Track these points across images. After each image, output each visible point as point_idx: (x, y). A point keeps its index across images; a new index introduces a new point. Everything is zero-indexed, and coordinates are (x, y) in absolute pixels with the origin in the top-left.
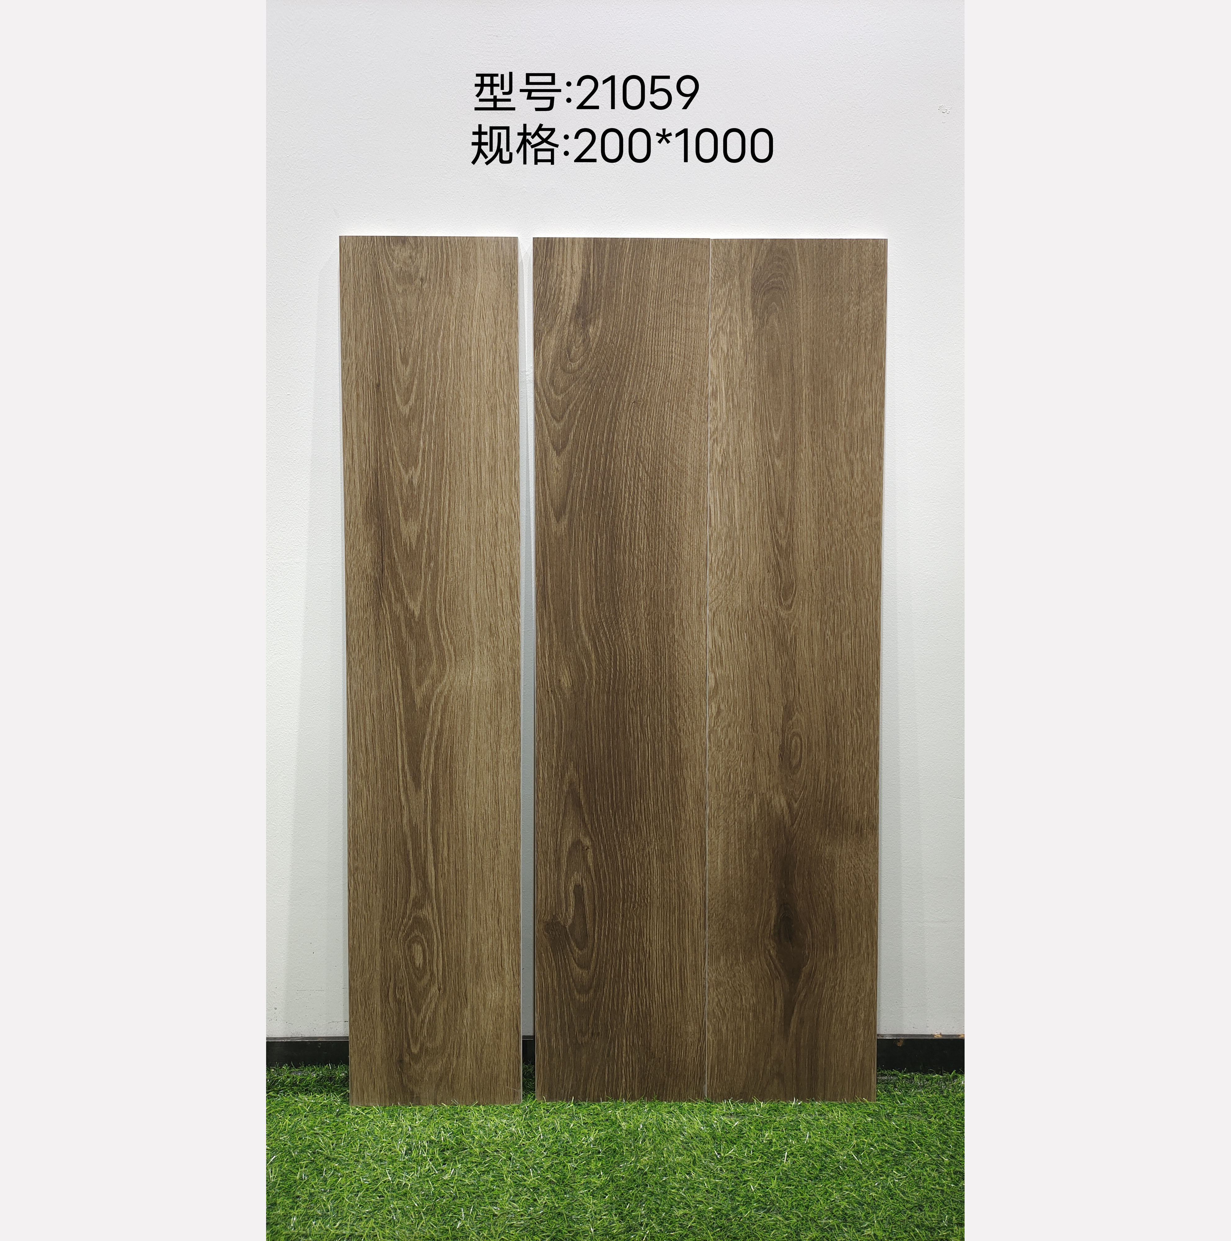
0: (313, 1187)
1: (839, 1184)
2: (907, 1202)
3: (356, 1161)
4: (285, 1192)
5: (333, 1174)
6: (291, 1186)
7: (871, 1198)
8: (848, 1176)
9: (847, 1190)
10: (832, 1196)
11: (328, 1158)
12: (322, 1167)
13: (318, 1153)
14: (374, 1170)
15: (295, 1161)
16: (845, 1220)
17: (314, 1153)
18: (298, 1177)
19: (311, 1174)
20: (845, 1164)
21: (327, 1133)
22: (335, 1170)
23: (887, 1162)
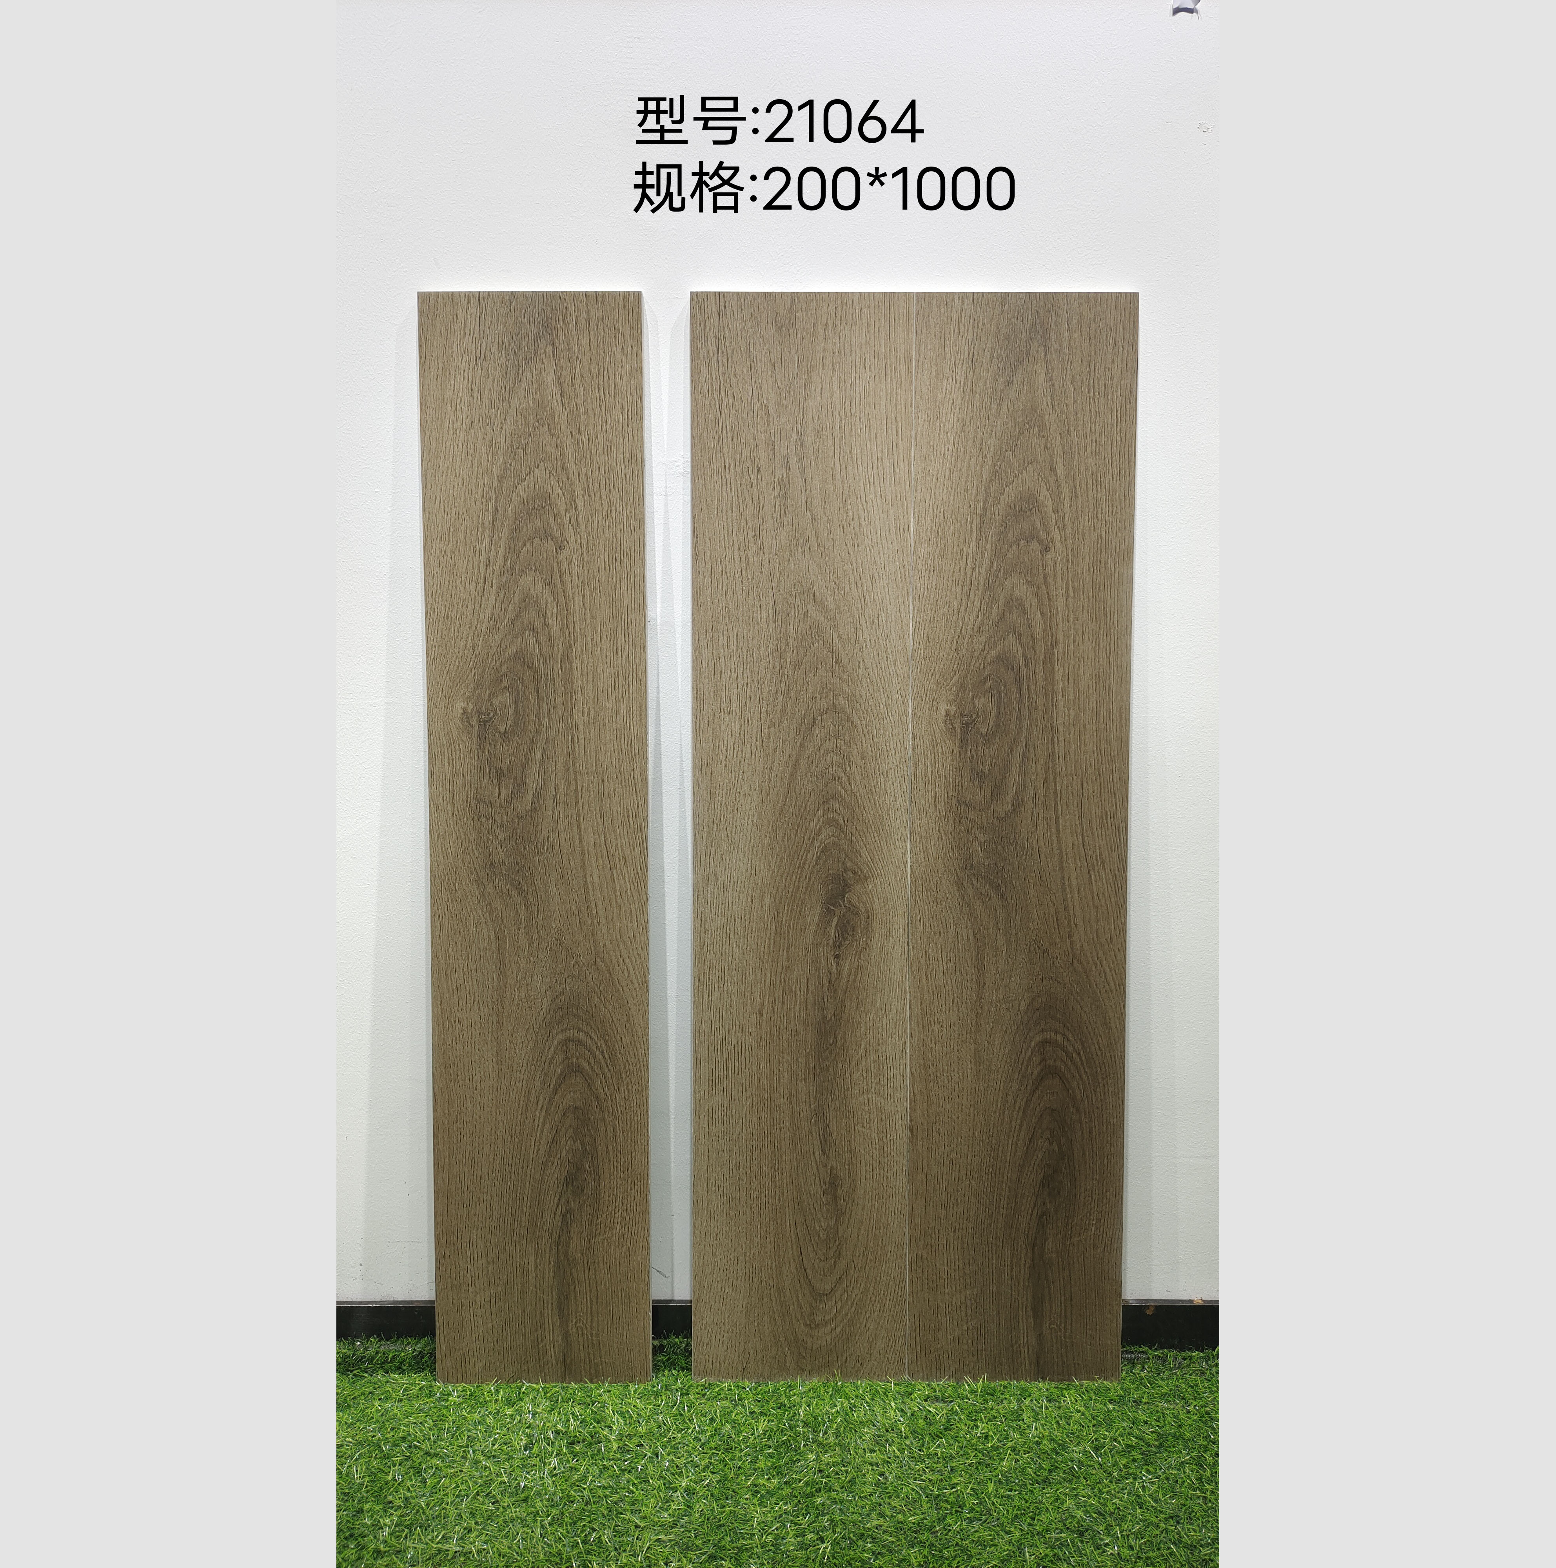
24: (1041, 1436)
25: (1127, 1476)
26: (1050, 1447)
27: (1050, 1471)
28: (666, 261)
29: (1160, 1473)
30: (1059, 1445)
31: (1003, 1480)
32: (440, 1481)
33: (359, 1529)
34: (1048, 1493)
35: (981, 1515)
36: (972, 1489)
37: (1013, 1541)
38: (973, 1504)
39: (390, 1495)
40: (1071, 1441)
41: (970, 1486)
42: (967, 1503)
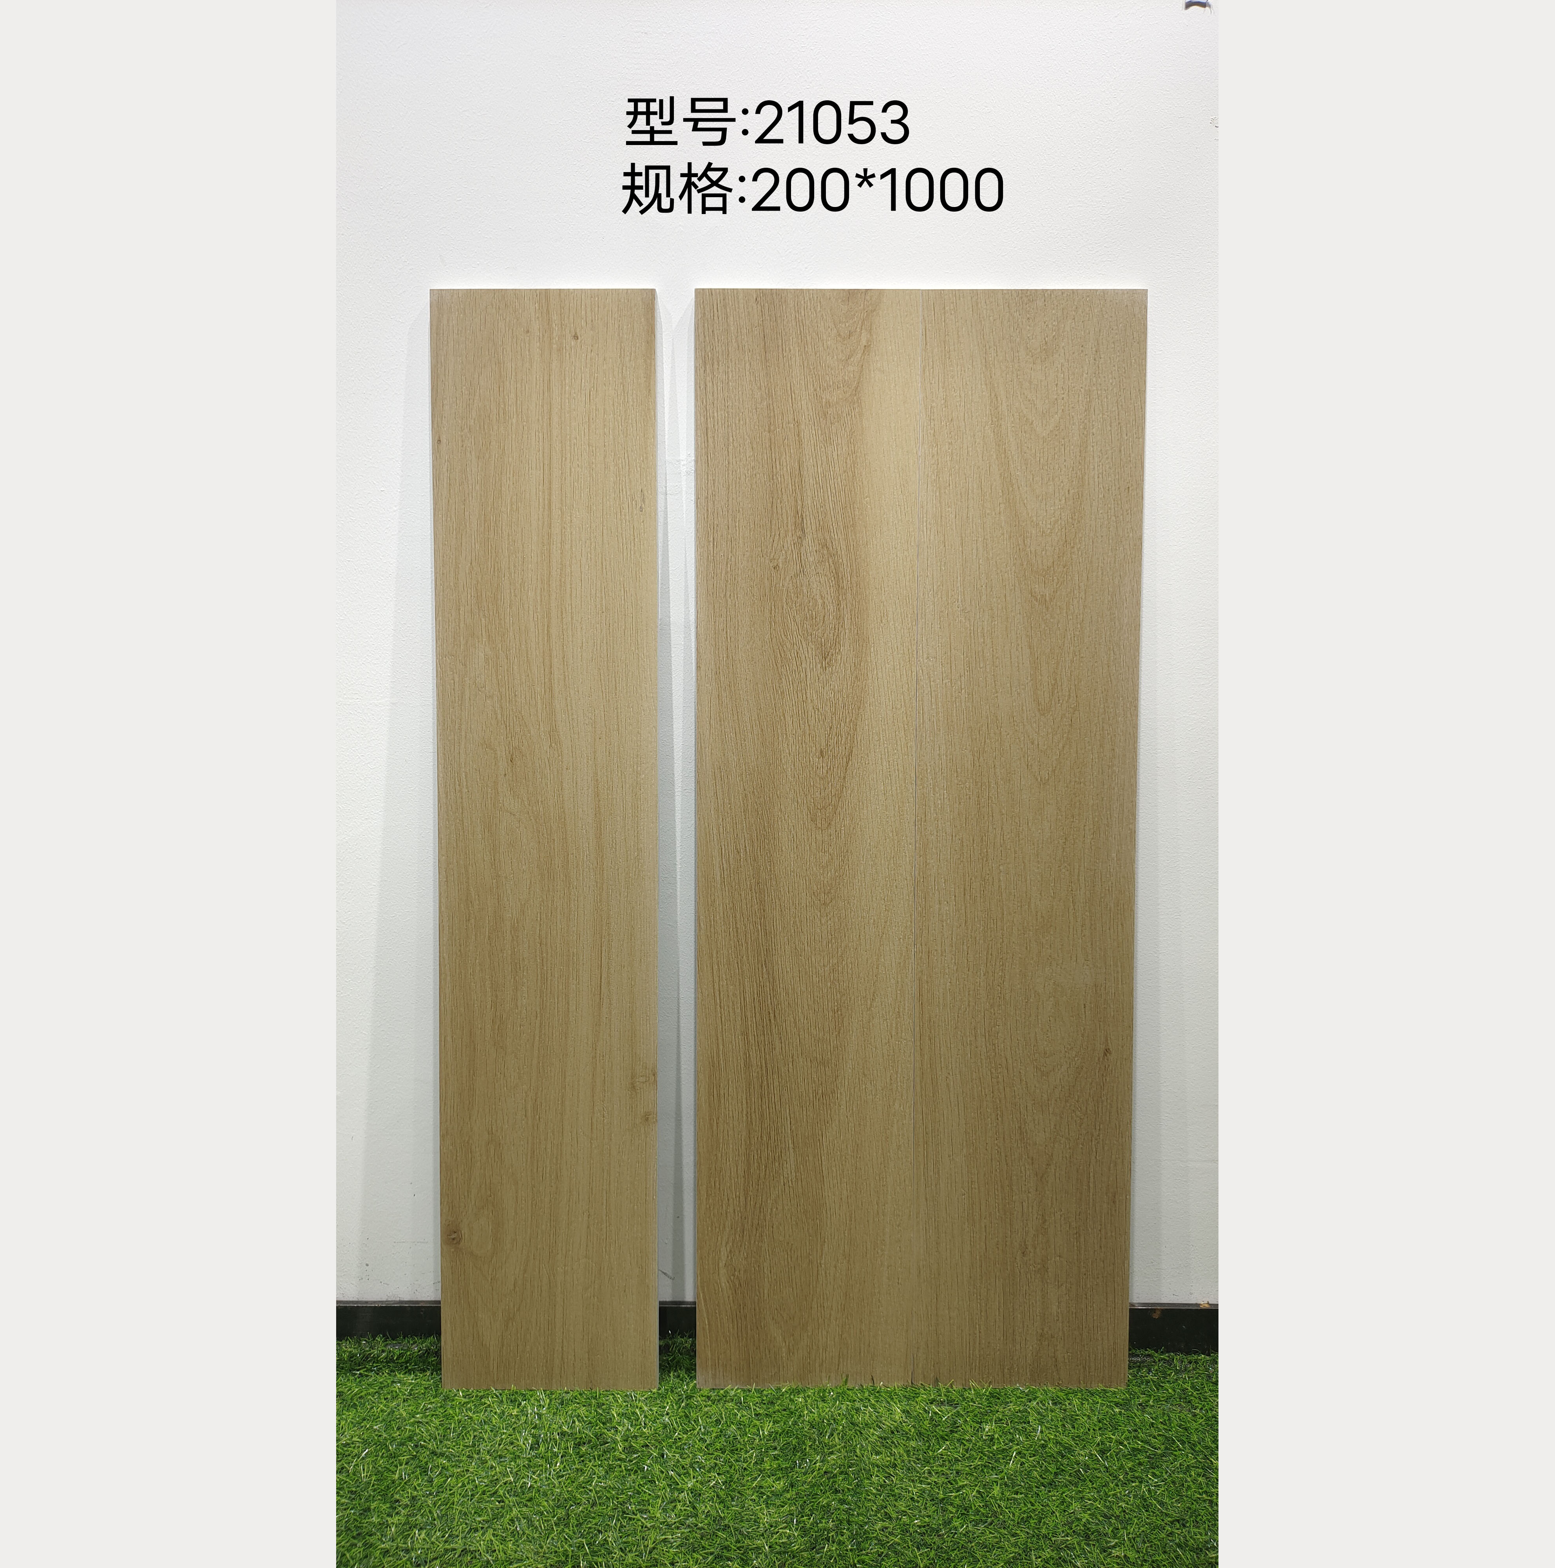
0: (416, 1488)
1: (1080, 1492)
2: (1167, 1515)
3: (469, 1457)
4: (380, 1495)
5: (440, 1473)
6: (388, 1487)
7: (1121, 1509)
8: (1091, 1482)
9: (1090, 1500)
10: (1071, 1508)
11: (434, 1453)
12: (427, 1464)
13: (422, 1446)
14: (491, 1468)
15: (393, 1456)
16: (1087, 1537)
17: (416, 1446)
18: (397, 1476)
19: (413, 1473)
20: (1087, 1467)
21: (431, 1421)
22: (442, 1468)
23: (1140, 1464)
24: (1046, 1439)
25: (1133, 1480)
26: (1056, 1450)
27: (1056, 1474)
28: (673, 258)
29: (1166, 1477)
30: (1065, 1448)
31: (1009, 1483)
32: (447, 1480)
33: (366, 1527)
34: (1054, 1496)
35: (987, 1517)
36: (977, 1491)
37: (1019, 1544)
38: (980, 1506)
39: (396, 1493)
40: (1077, 1444)
41: (977, 1488)
42: (973, 1506)
